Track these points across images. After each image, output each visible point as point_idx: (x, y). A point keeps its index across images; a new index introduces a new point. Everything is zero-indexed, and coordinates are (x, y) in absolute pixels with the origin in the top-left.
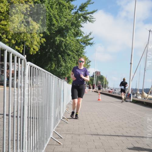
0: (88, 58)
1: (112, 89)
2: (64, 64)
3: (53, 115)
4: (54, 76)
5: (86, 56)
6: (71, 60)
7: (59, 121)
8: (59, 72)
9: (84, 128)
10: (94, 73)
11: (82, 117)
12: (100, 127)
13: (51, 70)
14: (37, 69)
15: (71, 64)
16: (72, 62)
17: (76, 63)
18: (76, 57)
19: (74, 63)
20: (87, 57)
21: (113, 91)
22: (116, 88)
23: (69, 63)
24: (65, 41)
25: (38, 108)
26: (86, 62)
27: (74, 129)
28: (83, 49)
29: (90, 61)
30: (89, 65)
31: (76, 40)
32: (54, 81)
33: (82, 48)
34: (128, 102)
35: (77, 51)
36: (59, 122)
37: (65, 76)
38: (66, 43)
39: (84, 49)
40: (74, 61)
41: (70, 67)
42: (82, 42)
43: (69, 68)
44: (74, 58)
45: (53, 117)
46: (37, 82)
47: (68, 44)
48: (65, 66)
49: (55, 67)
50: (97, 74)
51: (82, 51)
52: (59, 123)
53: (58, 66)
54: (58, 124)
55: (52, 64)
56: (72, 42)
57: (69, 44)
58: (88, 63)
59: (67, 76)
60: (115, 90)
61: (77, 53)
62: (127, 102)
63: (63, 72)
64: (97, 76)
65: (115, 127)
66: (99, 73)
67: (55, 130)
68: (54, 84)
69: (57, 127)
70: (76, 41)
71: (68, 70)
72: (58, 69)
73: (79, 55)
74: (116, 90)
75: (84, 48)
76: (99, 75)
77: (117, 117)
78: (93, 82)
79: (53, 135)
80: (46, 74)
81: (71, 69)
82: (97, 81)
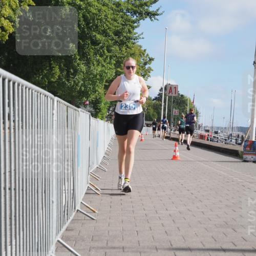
0: (145, 50)
1: (207, 131)
2: (83, 68)
3: (54, 198)
4: (56, 99)
5: (141, 47)
6: (101, 56)
7: (73, 215)
8: (72, 89)
9: (137, 231)
10: (161, 90)
11: (132, 202)
12: (178, 228)
13: (50, 82)
14: (9, 81)
15: (103, 66)
16: (105, 61)
17: (114, 64)
18: (115, 48)
19: (110, 63)
20: (143, 49)
21: (210, 134)
22: (218, 128)
23: (98, 65)
24: (86, 8)
25: (13, 181)
26: (142, 60)
27: (111, 233)
28: (133, 28)
29: (151, 60)
30: (150, 70)
31: (114, 4)
32: (55, 112)
33: (130, 26)
34: (247, 161)
35: (117, 33)
36: (71, 218)
37: (87, 98)
38: (89, 12)
39: (136, 27)
40: (111, 58)
41: (101, 76)
42: (128, 10)
43: (98, 77)
44: (109, 51)
45: (55, 204)
46: (14, 116)
47: (93, 14)
48: (87, 73)
49: (59, 76)
50: (171, 91)
51: (130, 32)
52: (73, 220)
53: (68, 72)
54: (69, 221)
55: (51, 69)
56: (104, 8)
57: (96, 14)
58: (145, 64)
59: (93, 97)
60: (216, 133)
61: (116, 38)
62: (245, 161)
63: (83, 88)
64: (170, 97)
65: (215, 225)
66: (176, 88)
67: (62, 239)
68: (55, 118)
69: (66, 230)
70: (114, 7)
71: (94, 83)
72: (68, 80)
73: (122, 44)
74: (219, 131)
75: (136, 24)
76: (174, 95)
77: (221, 201)
78: (159, 114)
79: (56, 251)
80: (35, 94)
81: (101, 80)
82: (169, 110)
